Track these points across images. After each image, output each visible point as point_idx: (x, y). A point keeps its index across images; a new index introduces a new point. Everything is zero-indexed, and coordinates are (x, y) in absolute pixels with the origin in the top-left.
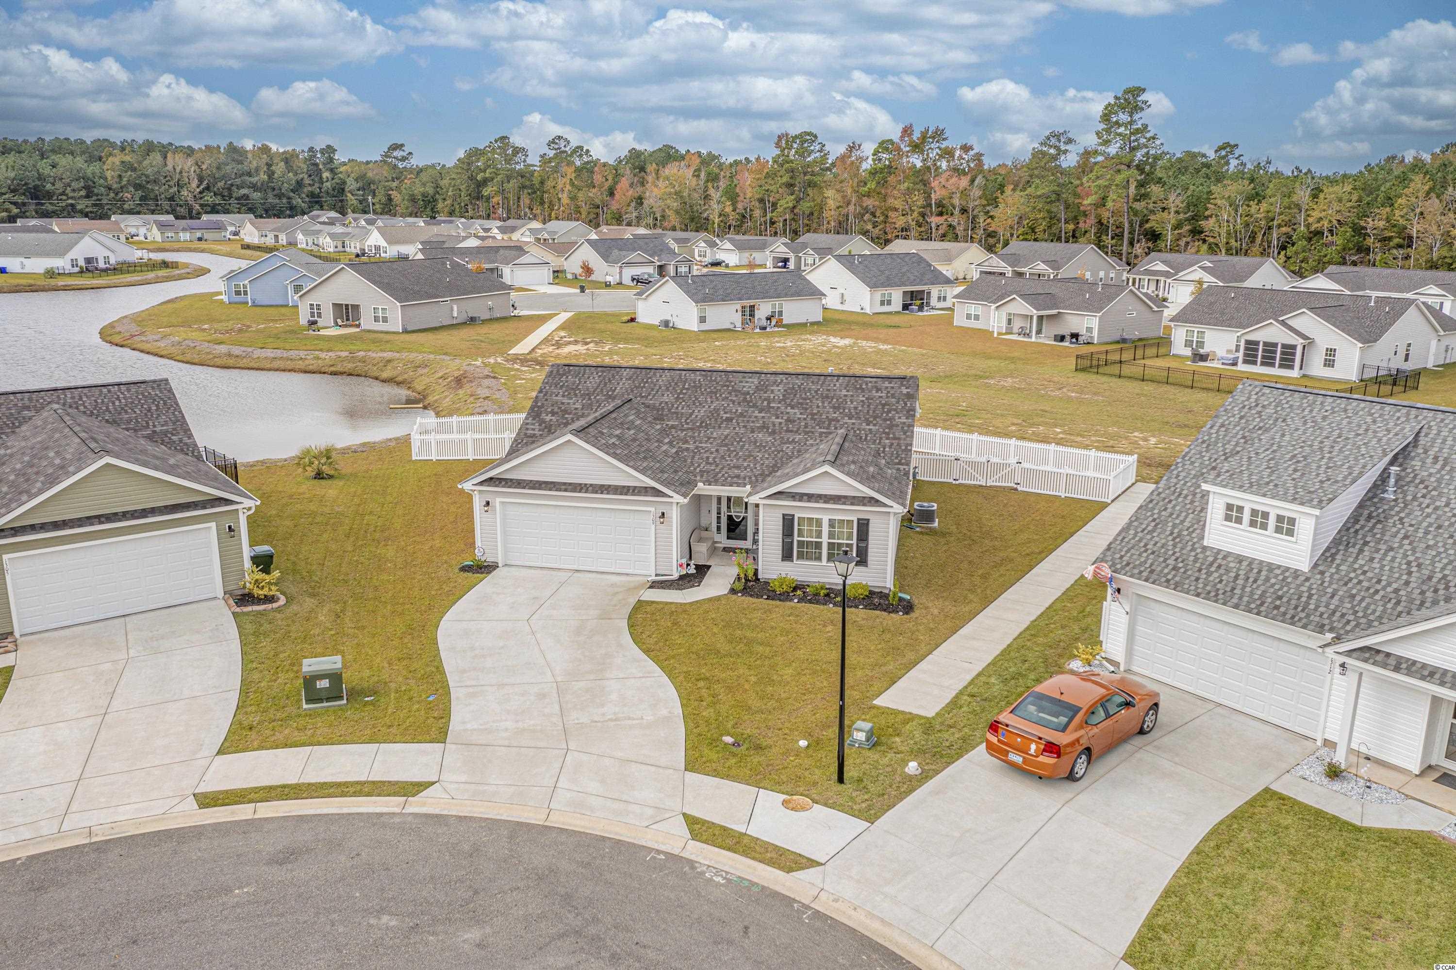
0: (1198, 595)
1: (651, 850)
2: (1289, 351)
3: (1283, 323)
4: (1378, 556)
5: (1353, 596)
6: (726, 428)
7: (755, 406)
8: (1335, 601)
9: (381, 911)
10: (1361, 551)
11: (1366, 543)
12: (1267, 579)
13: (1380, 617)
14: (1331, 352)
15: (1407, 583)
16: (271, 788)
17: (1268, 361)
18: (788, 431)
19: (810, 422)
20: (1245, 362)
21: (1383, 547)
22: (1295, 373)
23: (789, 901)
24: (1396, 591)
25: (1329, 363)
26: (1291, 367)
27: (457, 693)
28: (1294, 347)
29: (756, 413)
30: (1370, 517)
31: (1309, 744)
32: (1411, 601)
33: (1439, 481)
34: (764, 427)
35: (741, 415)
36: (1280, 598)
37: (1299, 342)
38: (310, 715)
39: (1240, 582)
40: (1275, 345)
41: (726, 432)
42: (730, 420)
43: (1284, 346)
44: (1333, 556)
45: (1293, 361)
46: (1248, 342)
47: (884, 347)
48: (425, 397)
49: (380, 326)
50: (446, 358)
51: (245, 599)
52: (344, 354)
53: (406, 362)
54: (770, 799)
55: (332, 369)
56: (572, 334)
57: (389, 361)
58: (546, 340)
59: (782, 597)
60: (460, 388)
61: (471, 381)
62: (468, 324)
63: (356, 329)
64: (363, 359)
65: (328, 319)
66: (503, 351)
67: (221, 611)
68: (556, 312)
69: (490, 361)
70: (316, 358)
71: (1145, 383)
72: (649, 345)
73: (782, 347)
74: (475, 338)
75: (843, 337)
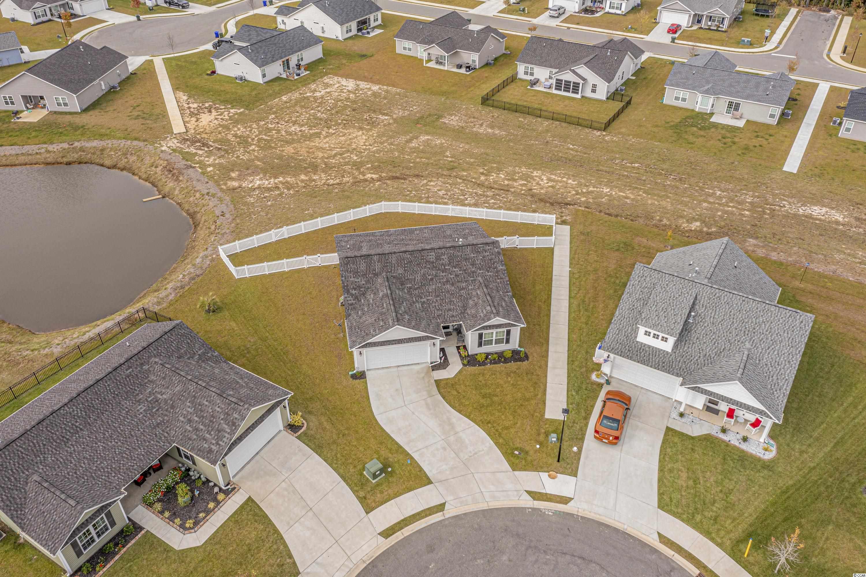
0: (638, 362)
1: (525, 508)
2: (576, 86)
3: (574, 72)
4: (690, 346)
5: (685, 362)
6: (433, 284)
7: (439, 269)
8: (680, 364)
9: (475, 559)
10: (685, 344)
11: (686, 341)
12: (659, 355)
13: (694, 370)
14: (594, 86)
15: (700, 357)
16: (399, 523)
17: (567, 89)
18: (458, 282)
19: (465, 275)
20: (556, 89)
21: (691, 342)
22: (579, 96)
23: (572, 515)
24: (697, 360)
25: (594, 91)
26: (578, 93)
27: (416, 456)
28: (579, 84)
29: (442, 274)
30: (686, 330)
31: (670, 400)
32: (701, 364)
33: (705, 315)
34: (447, 281)
35: (436, 276)
36: (664, 363)
37: (581, 82)
38: (378, 485)
39: (651, 356)
40: (570, 82)
41: (434, 287)
42: (432, 279)
43: (574, 83)
44: (677, 345)
45: (578, 90)
46: (557, 80)
47: (375, 88)
48: (153, 184)
49: (63, 109)
50: (141, 144)
51: (292, 428)
52: (65, 146)
53: (116, 150)
54: (544, 476)
55: (65, 160)
56: (190, 97)
57: (102, 150)
58: (181, 109)
59: (483, 364)
60: (177, 180)
61: (180, 173)
62: (112, 91)
63: (45, 112)
64: (82, 149)
65: (20, 105)
66: (168, 129)
67: (291, 438)
68: (148, 58)
69: (170, 144)
70: (48, 152)
71: (517, 114)
72: (247, 107)
73: (322, 97)
74: (136, 113)
75: (347, 76)
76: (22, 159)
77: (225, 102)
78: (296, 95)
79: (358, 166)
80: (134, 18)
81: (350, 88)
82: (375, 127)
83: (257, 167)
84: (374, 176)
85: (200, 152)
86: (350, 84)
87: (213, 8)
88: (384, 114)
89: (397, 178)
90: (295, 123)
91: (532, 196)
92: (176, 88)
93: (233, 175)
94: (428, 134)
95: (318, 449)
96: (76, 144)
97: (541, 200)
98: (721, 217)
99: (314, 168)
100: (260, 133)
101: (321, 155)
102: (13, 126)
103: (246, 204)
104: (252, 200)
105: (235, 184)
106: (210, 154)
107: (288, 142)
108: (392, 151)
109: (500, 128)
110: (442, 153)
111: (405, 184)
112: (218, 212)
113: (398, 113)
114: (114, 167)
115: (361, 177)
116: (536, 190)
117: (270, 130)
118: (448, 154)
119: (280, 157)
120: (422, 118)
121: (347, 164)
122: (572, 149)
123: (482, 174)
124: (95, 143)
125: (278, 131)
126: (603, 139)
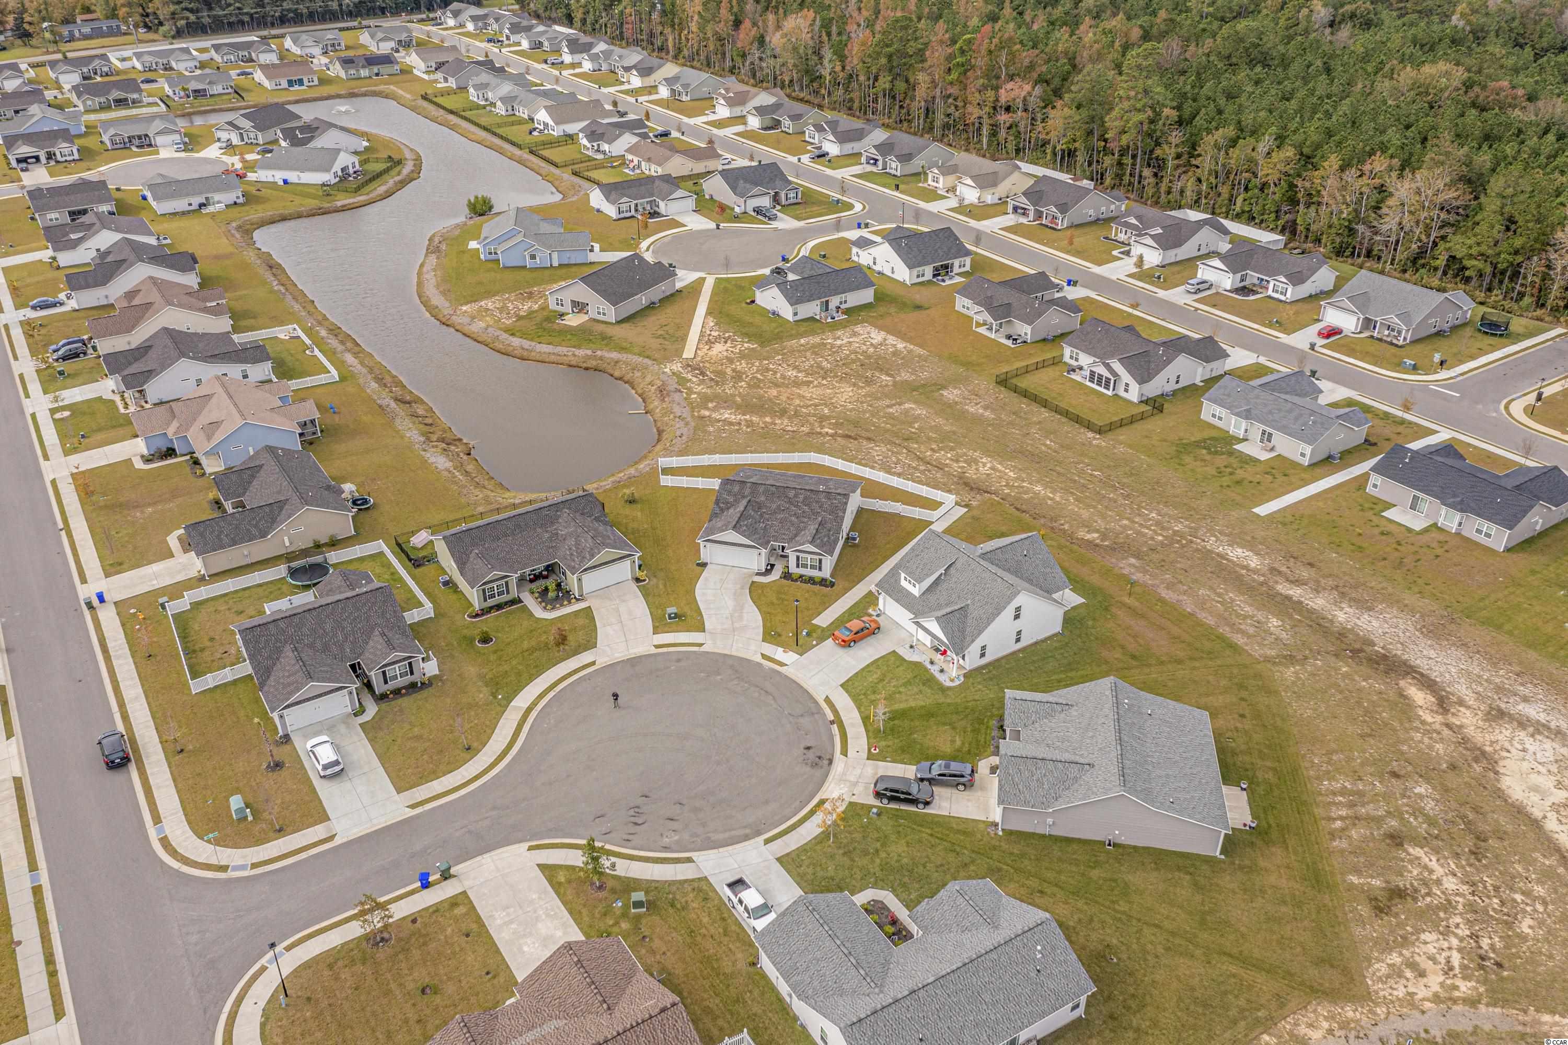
0: (896, 601)
1: (753, 660)
2: (1108, 381)
3: (1108, 366)
4: (932, 595)
5: (923, 606)
6: (782, 514)
7: (792, 504)
8: (918, 605)
9: (701, 672)
11: (931, 592)
12: (911, 598)
13: (924, 611)
15: (934, 604)
16: (671, 644)
17: (1099, 383)
18: (802, 516)
19: (811, 513)
20: (1090, 381)
21: (936, 591)
22: (1111, 393)
23: (780, 673)
24: (931, 604)
25: (1126, 391)
26: (1110, 389)
27: (705, 617)
29: (793, 508)
30: (935, 585)
32: (933, 609)
33: (954, 575)
34: (794, 514)
35: (788, 508)
36: (911, 603)
37: (1114, 378)
38: (670, 623)
39: (903, 597)
40: (1103, 376)
41: (782, 516)
42: (783, 510)
43: (1106, 378)
44: (924, 593)
45: (1110, 386)
46: (1091, 370)
47: (901, 345)
48: (644, 401)
49: (601, 317)
50: (649, 362)
51: (638, 580)
52: (589, 352)
53: (627, 364)
54: (780, 650)
55: (585, 365)
56: (716, 324)
57: (617, 362)
58: (702, 334)
59: (796, 580)
60: (663, 400)
61: (668, 395)
62: (651, 307)
63: (586, 318)
64: (601, 358)
65: (568, 308)
66: (679, 353)
67: (633, 586)
68: (702, 275)
69: (674, 367)
70: (574, 355)
71: (1025, 400)
72: (762, 344)
73: (840, 347)
74: (660, 332)
75: (880, 328)
76: (553, 358)
77: (746, 335)
78: (817, 340)
79: (822, 419)
80: (713, 225)
81: (874, 342)
82: (869, 385)
83: (735, 402)
84: (830, 431)
85: (694, 379)
86: (877, 336)
87: (801, 224)
88: (888, 375)
89: (850, 437)
90: (796, 367)
91: (960, 478)
92: (709, 313)
93: (710, 405)
94: (915, 402)
95: (646, 596)
96: (599, 353)
97: (966, 484)
98: (1128, 536)
99: (783, 412)
100: (758, 371)
101: (797, 402)
102: (555, 326)
103: (705, 432)
104: (711, 429)
105: (707, 413)
106: (702, 382)
107: (776, 385)
108: (864, 412)
109: (993, 410)
110: (911, 424)
111: (853, 444)
112: (678, 433)
113: (905, 376)
114: (620, 379)
115: (818, 430)
116: (971, 473)
117: (768, 370)
118: (916, 425)
119: (760, 398)
120: (924, 386)
121: (814, 415)
122: (1045, 445)
123: (932, 450)
124: (614, 355)
125: (775, 373)
126: (1090, 443)
